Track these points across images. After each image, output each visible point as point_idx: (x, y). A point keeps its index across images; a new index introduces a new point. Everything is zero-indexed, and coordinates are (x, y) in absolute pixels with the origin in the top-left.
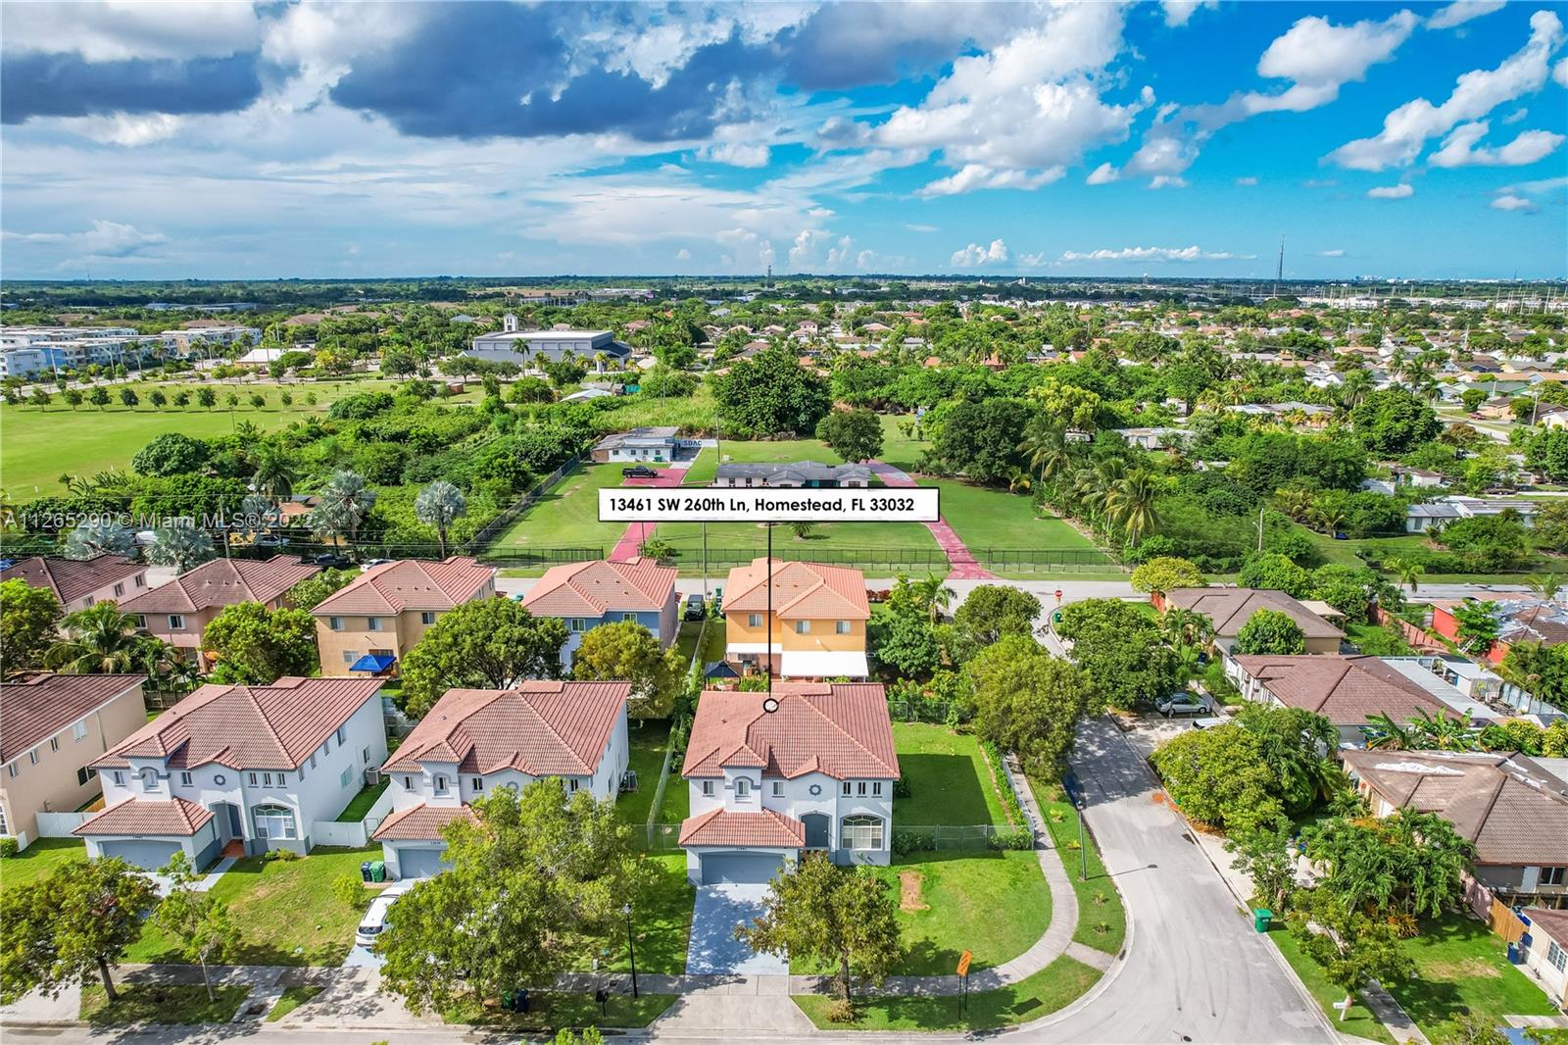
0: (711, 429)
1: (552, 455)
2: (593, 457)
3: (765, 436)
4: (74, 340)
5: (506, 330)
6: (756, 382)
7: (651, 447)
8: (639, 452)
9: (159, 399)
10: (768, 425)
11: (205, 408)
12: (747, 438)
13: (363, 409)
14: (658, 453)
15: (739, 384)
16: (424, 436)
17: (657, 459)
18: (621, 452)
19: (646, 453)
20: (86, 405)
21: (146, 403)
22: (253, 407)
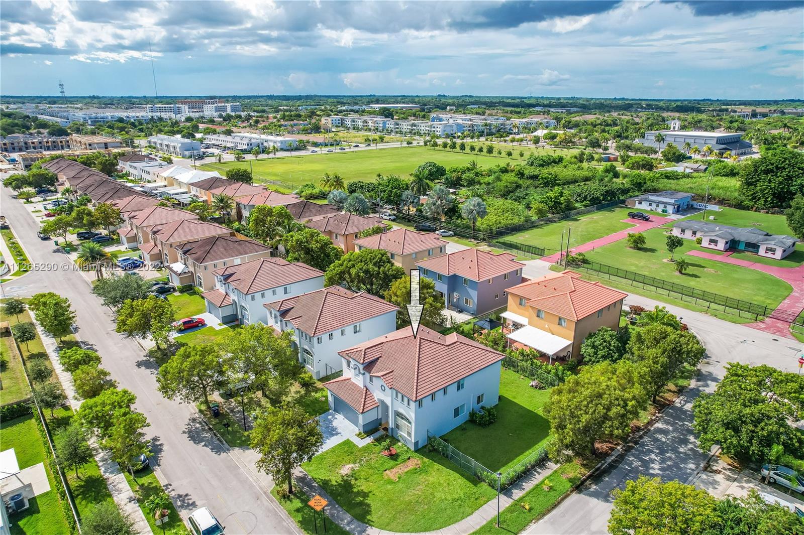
0: (723, 199)
1: (593, 198)
2: (626, 203)
3: (763, 209)
4: (478, 121)
5: (672, 129)
6: (767, 172)
7: (663, 203)
8: (654, 205)
9: (472, 149)
10: (766, 201)
11: (488, 155)
12: (747, 208)
13: (541, 162)
14: (665, 207)
15: (756, 171)
16: (545, 178)
17: (663, 211)
18: (643, 203)
19: (658, 206)
20: (448, 149)
21: (468, 150)
22: (507, 156)
